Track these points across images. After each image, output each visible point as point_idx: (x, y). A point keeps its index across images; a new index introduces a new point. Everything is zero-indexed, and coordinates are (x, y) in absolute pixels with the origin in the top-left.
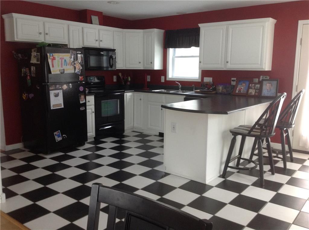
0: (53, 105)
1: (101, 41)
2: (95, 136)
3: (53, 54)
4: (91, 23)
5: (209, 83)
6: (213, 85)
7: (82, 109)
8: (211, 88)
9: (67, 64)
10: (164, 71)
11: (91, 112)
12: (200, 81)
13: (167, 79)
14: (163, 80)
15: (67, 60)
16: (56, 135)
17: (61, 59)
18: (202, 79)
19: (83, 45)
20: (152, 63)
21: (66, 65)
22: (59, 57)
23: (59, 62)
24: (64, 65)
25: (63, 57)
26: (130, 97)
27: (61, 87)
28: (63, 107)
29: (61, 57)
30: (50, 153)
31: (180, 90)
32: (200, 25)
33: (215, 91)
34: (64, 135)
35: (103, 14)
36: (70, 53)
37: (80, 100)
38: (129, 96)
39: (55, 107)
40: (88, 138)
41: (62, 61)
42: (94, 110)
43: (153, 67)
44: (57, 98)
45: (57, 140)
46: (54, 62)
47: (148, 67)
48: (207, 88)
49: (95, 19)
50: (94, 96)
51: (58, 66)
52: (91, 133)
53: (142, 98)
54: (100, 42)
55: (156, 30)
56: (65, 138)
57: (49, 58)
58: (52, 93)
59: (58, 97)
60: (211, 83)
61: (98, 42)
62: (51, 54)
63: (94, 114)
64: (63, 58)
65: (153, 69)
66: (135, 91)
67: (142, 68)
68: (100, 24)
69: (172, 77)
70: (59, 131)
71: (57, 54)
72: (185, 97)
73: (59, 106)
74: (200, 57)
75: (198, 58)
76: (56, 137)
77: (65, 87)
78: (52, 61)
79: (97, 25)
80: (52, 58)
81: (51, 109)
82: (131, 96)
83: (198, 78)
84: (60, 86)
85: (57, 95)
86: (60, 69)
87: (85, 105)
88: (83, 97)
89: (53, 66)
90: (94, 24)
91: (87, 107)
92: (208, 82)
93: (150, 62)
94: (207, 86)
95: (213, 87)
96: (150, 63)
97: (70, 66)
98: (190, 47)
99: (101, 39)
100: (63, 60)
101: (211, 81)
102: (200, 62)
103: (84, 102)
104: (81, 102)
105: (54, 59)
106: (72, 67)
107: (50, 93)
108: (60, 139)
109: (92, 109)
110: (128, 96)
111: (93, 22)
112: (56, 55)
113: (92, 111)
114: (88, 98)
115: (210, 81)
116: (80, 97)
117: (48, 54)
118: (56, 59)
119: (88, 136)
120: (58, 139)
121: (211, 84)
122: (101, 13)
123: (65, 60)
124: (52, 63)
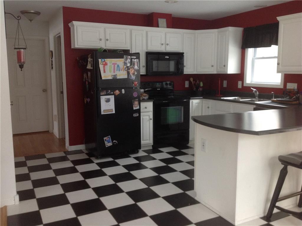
0: (104, 111)
1: (168, 44)
2: (153, 144)
3: (105, 59)
4: (158, 26)
5: (293, 91)
6: (298, 92)
7: (135, 115)
8: (295, 97)
9: (120, 69)
10: (240, 76)
11: (148, 119)
12: (282, 87)
13: (245, 85)
14: (240, 86)
15: (120, 66)
16: (106, 140)
17: (114, 64)
18: (285, 85)
19: (147, 50)
20: (225, 66)
21: (119, 71)
22: (112, 62)
23: (111, 67)
24: (117, 70)
25: (115, 62)
26: (197, 105)
27: (113, 93)
28: (114, 112)
29: (113, 62)
30: (100, 158)
31: (257, 98)
32: (279, 18)
33: (298, 101)
34: (114, 141)
35: (173, 16)
36: (123, 58)
37: (133, 106)
38: (196, 103)
39: (105, 113)
40: (142, 146)
41: (114, 67)
42: (152, 117)
43: (226, 71)
44: (108, 103)
45: (107, 146)
46: (105, 67)
47: (221, 72)
48: (289, 97)
49: (162, 22)
50: (152, 102)
51: (110, 72)
52: (148, 141)
53: (210, 107)
54: (167, 46)
55: (231, 29)
56: (115, 143)
57: (101, 63)
58: (103, 99)
59: (110, 102)
60: (295, 90)
61: (164, 46)
62: (103, 60)
63: (152, 122)
64: (116, 64)
65: (226, 73)
66: (204, 98)
67: (215, 73)
68: (168, 27)
69: (251, 82)
70: (110, 136)
71: (109, 59)
72: (255, 106)
73: (110, 112)
74: (278, 57)
75: (276, 60)
76: (106, 142)
77: (117, 92)
78: (104, 66)
79: (165, 28)
80: (104, 63)
81: (102, 114)
82: (198, 103)
83: (280, 84)
84: (111, 91)
85: (108, 101)
86: (112, 75)
87: (139, 111)
88: (136, 103)
89: (104, 72)
90: (161, 27)
91: (141, 114)
92: (292, 89)
93: (223, 65)
94: (289, 94)
95: (297, 95)
96: (223, 67)
97: (124, 71)
98: (270, 46)
99: (167, 43)
100: (116, 66)
101: (296, 88)
102: (278, 64)
103: (138, 108)
104: (134, 108)
105: (106, 64)
106: (125, 72)
107: (101, 98)
108: (110, 144)
109: (149, 116)
110: (194, 104)
111: (160, 25)
112: (108, 61)
113: (149, 117)
114: (143, 105)
115: (294, 87)
116: (134, 102)
117: (99, 60)
118: (108, 64)
119: (142, 144)
120: (108, 144)
121: (296, 92)
122: (170, 15)
123: (118, 66)
124: (104, 69)
